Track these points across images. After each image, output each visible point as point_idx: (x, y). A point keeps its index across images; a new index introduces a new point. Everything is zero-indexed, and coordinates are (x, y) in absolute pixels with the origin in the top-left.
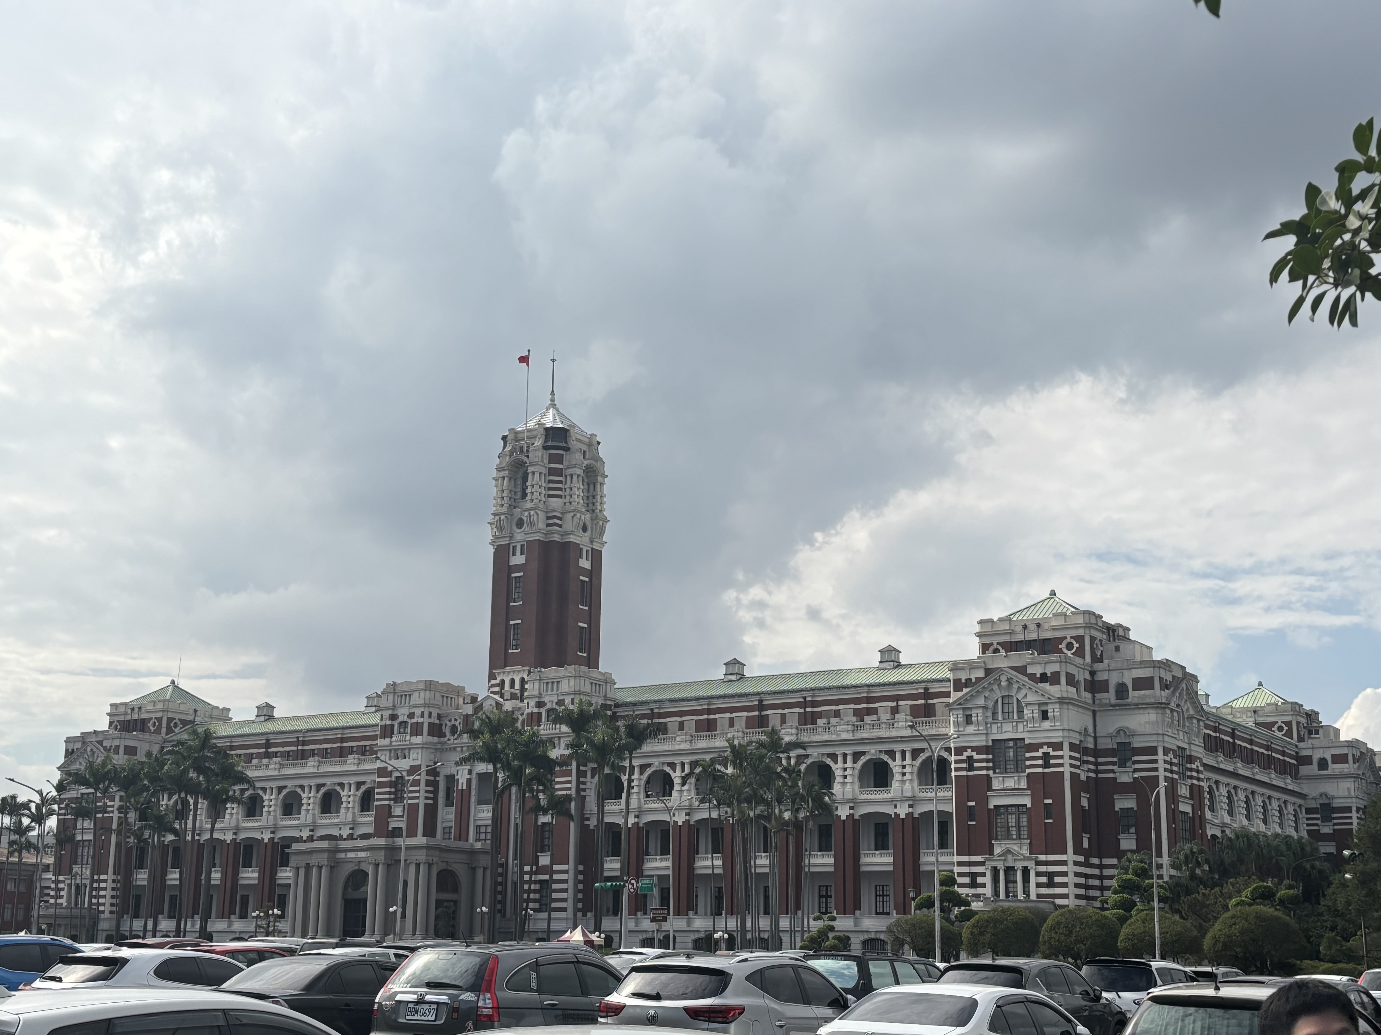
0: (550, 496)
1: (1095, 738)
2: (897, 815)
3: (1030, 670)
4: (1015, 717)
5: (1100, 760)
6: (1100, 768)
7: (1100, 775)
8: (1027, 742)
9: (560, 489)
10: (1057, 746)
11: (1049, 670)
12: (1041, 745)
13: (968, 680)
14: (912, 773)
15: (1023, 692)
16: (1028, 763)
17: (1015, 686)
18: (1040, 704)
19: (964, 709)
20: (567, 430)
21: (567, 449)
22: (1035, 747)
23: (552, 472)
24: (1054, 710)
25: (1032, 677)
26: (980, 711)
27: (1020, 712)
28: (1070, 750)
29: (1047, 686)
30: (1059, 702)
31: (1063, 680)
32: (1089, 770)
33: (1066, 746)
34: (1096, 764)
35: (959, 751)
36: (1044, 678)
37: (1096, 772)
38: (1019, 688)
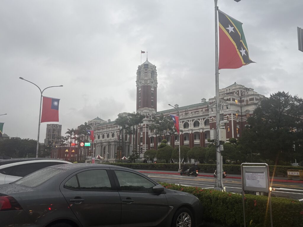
0: (145, 77)
1: (241, 113)
2: (200, 132)
3: (224, 98)
4: (222, 109)
5: (243, 117)
6: (243, 119)
7: (243, 121)
8: (224, 114)
9: (147, 76)
10: (230, 114)
11: (228, 98)
12: (227, 115)
13: (212, 102)
14: (203, 123)
15: (223, 103)
16: (224, 119)
17: (221, 102)
18: (226, 106)
19: (211, 108)
20: (148, 64)
21: (148, 68)
22: (225, 115)
23: (145, 72)
24: (229, 106)
25: (225, 100)
26: (214, 108)
27: (223, 108)
28: (233, 115)
29: (228, 102)
30: (230, 105)
31: (231, 100)
32: (239, 120)
33: (232, 114)
34: (242, 118)
35: (211, 117)
36: (227, 100)
37: (242, 120)
38: (222, 103)
